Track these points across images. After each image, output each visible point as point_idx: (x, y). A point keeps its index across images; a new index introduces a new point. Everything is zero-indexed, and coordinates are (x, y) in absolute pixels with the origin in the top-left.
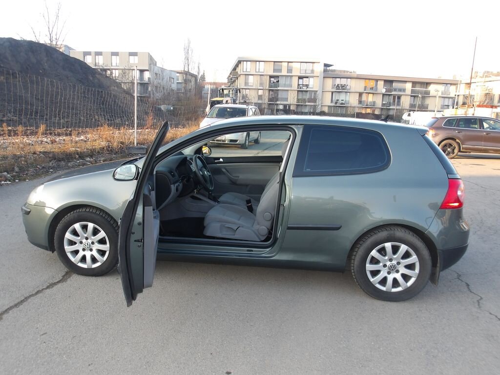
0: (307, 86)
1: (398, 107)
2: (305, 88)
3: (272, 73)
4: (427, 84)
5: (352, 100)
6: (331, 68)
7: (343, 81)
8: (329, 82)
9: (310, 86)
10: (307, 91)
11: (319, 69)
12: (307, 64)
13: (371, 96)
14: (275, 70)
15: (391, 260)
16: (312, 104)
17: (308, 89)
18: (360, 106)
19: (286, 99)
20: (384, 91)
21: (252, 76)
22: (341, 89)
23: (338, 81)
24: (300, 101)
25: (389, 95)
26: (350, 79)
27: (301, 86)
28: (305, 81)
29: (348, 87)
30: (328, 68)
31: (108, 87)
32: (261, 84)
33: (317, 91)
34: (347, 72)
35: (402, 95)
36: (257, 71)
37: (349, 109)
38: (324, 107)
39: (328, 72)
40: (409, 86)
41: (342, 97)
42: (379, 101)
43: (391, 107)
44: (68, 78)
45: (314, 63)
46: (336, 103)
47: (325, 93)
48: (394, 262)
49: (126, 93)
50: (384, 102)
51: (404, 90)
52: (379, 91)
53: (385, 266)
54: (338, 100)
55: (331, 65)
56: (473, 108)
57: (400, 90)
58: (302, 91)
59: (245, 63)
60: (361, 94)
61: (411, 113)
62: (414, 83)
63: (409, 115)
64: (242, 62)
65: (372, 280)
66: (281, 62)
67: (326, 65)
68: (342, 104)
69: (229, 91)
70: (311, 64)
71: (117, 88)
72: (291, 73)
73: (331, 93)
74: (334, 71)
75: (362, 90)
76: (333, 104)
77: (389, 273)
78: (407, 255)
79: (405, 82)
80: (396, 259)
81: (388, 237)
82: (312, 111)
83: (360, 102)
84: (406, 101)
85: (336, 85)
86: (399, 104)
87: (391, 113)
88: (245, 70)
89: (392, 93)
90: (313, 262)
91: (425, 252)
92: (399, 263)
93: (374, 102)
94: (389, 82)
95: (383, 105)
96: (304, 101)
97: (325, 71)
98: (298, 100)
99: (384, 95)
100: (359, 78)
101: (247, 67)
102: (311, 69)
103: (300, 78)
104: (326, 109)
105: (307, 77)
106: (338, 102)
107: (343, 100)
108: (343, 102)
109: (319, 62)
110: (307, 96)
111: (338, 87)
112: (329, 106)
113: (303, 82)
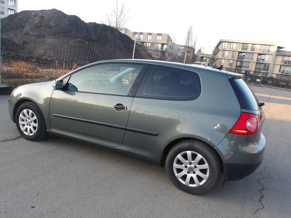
0: (263, 60)
2: (261, 61)
3: (240, 50)
6: (282, 49)
7: (290, 59)
8: (279, 59)
9: (266, 60)
10: (263, 63)
11: (274, 49)
12: (266, 46)
14: (243, 49)
15: (190, 164)
16: (266, 72)
17: (264, 62)
19: (248, 67)
21: (228, 51)
22: (288, 63)
23: (286, 58)
24: (257, 69)
27: (259, 60)
28: (263, 57)
30: (280, 49)
31: (140, 51)
32: (233, 57)
33: (270, 64)
36: (231, 48)
38: (273, 74)
39: (280, 52)
44: (119, 44)
45: (271, 45)
46: (283, 72)
47: (275, 66)
48: (193, 166)
49: (149, 55)
53: (186, 167)
54: (284, 71)
55: (283, 48)
58: (259, 63)
59: (224, 43)
64: (222, 43)
65: (176, 175)
66: (248, 44)
69: (207, 58)
70: (268, 46)
71: (144, 52)
72: (254, 51)
73: (280, 66)
74: (285, 51)
76: (280, 73)
77: (188, 173)
78: (201, 162)
80: (194, 163)
81: (189, 147)
88: (223, 47)
90: (141, 155)
91: (214, 163)
92: (195, 167)
96: (260, 69)
97: (277, 51)
98: (256, 68)
101: (225, 45)
102: (268, 49)
103: (259, 54)
104: (275, 76)
105: (264, 54)
106: (284, 72)
107: (288, 71)
108: (288, 72)
109: (274, 45)
110: (262, 66)
111: (286, 62)
112: (277, 74)
113: (261, 57)
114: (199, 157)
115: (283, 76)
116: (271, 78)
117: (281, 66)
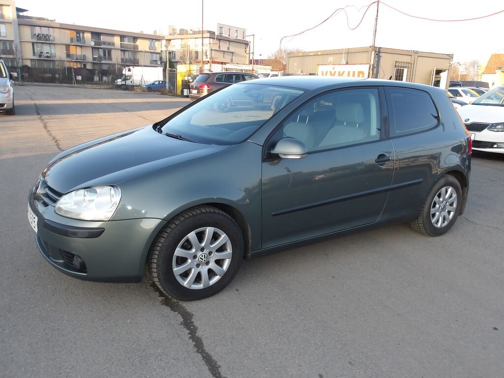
1: (110, 62)
4: (135, 38)
5: (59, 53)
6: (25, 14)
7: (45, 31)
8: (27, 32)
9: (2, 34)
11: (10, 13)
13: (79, 49)
16: (11, 56)
18: (69, 59)
20: (93, 44)
22: (44, 39)
23: (38, 30)
25: (99, 48)
26: (52, 29)
29: (51, 38)
30: (21, 14)
33: (13, 41)
34: (48, 20)
35: (112, 49)
37: (57, 63)
38: (24, 61)
39: (23, 20)
40: (117, 40)
41: (46, 49)
42: (89, 55)
43: (103, 62)
45: (2, 5)
46: (40, 56)
47: (23, 44)
50: (94, 56)
51: (113, 44)
52: (87, 44)
54: (42, 53)
55: (25, 10)
56: (208, 64)
57: (109, 44)
60: (68, 47)
61: (131, 68)
62: (122, 37)
63: (129, 70)
65: (432, 221)
67: (19, 10)
68: (47, 57)
73: (31, 44)
74: (28, 17)
75: (68, 42)
76: (36, 58)
79: (113, 35)
81: (444, 183)
82: (10, 65)
83: (68, 55)
84: (117, 57)
85: (37, 34)
86: (110, 58)
87: (105, 68)
89: (102, 46)
93: (84, 56)
94: (96, 34)
95: (94, 59)
97: (19, 16)
99: (93, 48)
100: (63, 27)
104: (29, 63)
107: (48, 53)
108: (48, 55)
109: (9, 6)
110: (1, 47)
111: (39, 37)
112: (31, 60)
114: (450, 190)
115: (43, 62)
116: (25, 68)
117: (33, 44)
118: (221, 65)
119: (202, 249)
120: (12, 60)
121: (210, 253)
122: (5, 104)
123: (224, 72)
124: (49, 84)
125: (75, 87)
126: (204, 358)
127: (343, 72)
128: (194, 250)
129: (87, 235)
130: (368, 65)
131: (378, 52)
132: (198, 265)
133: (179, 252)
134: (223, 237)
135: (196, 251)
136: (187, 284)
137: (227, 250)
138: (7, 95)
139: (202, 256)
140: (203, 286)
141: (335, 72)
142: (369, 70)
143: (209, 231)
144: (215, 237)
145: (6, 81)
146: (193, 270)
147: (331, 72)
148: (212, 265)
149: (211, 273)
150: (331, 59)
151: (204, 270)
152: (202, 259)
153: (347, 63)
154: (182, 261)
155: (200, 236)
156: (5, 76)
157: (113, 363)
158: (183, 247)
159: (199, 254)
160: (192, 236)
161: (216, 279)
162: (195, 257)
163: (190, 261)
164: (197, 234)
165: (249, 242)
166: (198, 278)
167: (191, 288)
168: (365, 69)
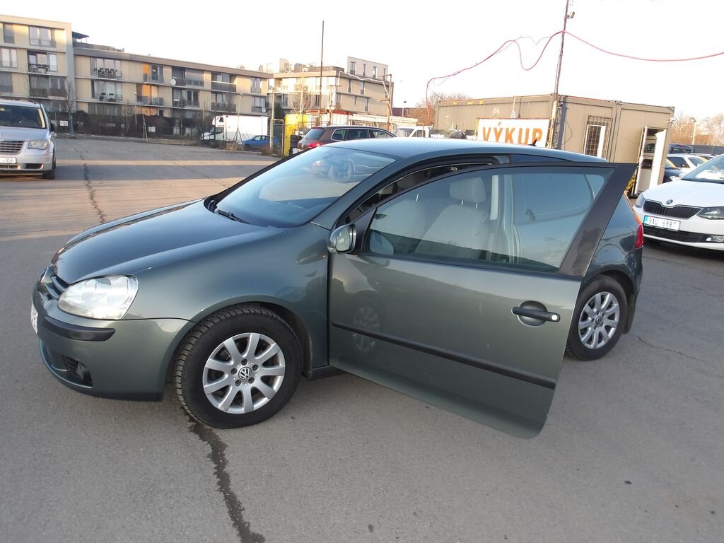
0: (46, 67)
1: (196, 108)
2: (42, 72)
4: (232, 76)
5: (127, 95)
6: (83, 40)
7: (109, 64)
8: (85, 65)
9: (52, 68)
10: (47, 77)
11: (63, 38)
12: (42, 29)
13: (154, 90)
16: (62, 98)
17: (49, 74)
18: (140, 104)
20: (173, 82)
22: (107, 76)
23: (100, 63)
24: (37, 93)
25: (181, 89)
26: (119, 62)
27: (35, 67)
28: (41, 59)
29: (118, 74)
30: (78, 41)
33: (65, 77)
34: (114, 49)
35: (199, 90)
37: (123, 108)
38: (80, 105)
39: (80, 48)
40: (207, 77)
41: (109, 89)
42: (168, 99)
43: (186, 108)
45: (54, 29)
46: (101, 98)
47: (80, 82)
50: (175, 100)
51: (202, 83)
52: (166, 83)
54: (104, 94)
55: (84, 36)
56: (328, 114)
57: (196, 83)
58: (39, 76)
60: (139, 85)
61: (224, 117)
62: (215, 73)
63: (221, 120)
65: (582, 339)
67: (75, 35)
68: (111, 100)
70: (49, 31)
72: (13, 42)
73: (90, 83)
74: (87, 45)
75: (140, 80)
76: (96, 100)
77: (596, 328)
79: (202, 71)
82: (60, 110)
83: (140, 98)
84: (206, 101)
85: (98, 69)
86: (196, 103)
87: (189, 116)
89: (186, 87)
93: (161, 100)
94: (179, 69)
95: (175, 103)
96: (44, 92)
97: (75, 44)
98: (32, 91)
99: (173, 88)
100: (133, 60)
102: (50, 39)
103: (31, 52)
104: (85, 108)
105: (44, 53)
106: (104, 96)
107: (112, 95)
108: (113, 97)
109: (63, 29)
110: (48, 85)
111: (100, 72)
112: (89, 103)
113: (37, 61)
115: (105, 106)
116: (80, 115)
117: (93, 81)
118: (346, 116)
119: (244, 362)
120: (64, 103)
121: (255, 367)
122: (41, 165)
123: (349, 125)
124: (110, 137)
125: (145, 142)
126: (226, 497)
127: (513, 130)
128: (232, 363)
129: (92, 337)
130: (548, 121)
131: (563, 102)
132: (238, 383)
133: (211, 363)
134: (273, 348)
135: (236, 364)
136: (222, 405)
137: (278, 364)
138: (45, 152)
139: (244, 370)
140: (245, 410)
141: (501, 129)
142: (549, 127)
143: (254, 338)
144: (262, 347)
145: (46, 132)
146: (231, 388)
147: (495, 129)
148: (257, 383)
149: (256, 394)
150: (496, 110)
151: (246, 389)
152: (244, 374)
153: (519, 117)
154: (215, 375)
155: (242, 345)
156: (44, 126)
157: (110, 498)
158: (218, 357)
159: (240, 367)
160: (229, 343)
161: (263, 401)
162: (234, 371)
163: (226, 376)
164: (236, 341)
165: (310, 355)
166: (238, 400)
167: (227, 412)
168: (544, 125)
